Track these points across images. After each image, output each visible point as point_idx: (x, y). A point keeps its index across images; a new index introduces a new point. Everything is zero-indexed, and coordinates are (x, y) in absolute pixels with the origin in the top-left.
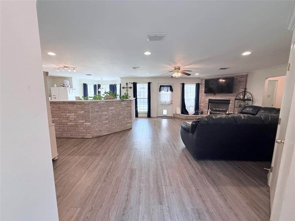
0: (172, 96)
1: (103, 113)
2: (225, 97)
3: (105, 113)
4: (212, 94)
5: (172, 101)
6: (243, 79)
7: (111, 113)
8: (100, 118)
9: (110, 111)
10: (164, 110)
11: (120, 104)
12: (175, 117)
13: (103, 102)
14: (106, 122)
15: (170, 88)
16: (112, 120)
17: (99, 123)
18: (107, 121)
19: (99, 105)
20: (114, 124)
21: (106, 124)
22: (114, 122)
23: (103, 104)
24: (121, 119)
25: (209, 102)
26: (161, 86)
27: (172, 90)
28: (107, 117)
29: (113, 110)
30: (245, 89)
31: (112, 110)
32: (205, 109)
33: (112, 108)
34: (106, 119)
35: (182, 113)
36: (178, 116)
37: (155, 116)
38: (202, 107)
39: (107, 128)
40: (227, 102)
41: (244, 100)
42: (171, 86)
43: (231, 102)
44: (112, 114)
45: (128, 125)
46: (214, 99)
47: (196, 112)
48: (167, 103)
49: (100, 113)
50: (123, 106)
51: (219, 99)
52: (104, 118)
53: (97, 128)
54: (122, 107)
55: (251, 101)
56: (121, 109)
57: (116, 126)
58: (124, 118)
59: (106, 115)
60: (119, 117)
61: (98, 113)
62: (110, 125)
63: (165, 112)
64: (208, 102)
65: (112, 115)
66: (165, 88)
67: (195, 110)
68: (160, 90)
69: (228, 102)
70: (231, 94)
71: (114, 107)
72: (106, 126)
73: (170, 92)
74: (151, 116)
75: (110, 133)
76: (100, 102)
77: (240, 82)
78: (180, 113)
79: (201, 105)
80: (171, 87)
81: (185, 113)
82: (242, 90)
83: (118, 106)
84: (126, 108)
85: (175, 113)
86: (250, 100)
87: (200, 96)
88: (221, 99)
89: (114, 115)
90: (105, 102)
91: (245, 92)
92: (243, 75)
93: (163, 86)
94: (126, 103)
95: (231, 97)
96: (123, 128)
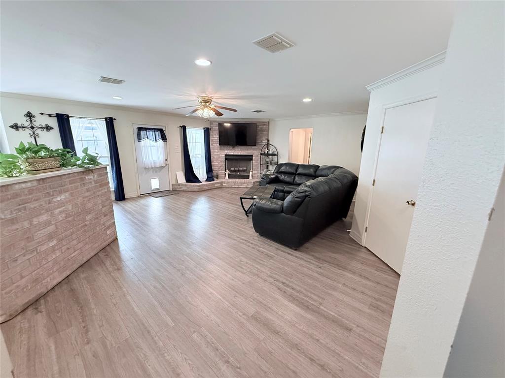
0: (167, 151)
1: (35, 219)
2: (246, 151)
3: (44, 218)
4: (230, 147)
5: (166, 160)
6: (265, 127)
7: (60, 212)
8: (29, 239)
9: (58, 208)
10: (152, 180)
11: (83, 180)
12: (177, 189)
13: (29, 184)
14: (51, 244)
15: (160, 133)
16: (68, 233)
17: (27, 257)
18: (55, 242)
19: (16, 195)
20: (75, 242)
21: (53, 249)
22: (74, 236)
23: (31, 191)
24: (90, 224)
25: (226, 159)
26: (140, 129)
27: (164, 138)
28: (51, 228)
29: (67, 202)
30: (268, 141)
31: (61, 204)
32: (222, 170)
33: (63, 197)
34: (50, 237)
35: (188, 180)
36: (184, 188)
37: (135, 195)
38: (217, 168)
39: (55, 262)
40: (249, 158)
41: (268, 155)
42: (162, 129)
43: (254, 158)
44: (64, 215)
45: (108, 232)
46: (232, 154)
47: (209, 176)
48: (158, 165)
49: (26, 224)
50: (90, 186)
51: (239, 154)
52: (41, 234)
53: (22, 277)
54: (88, 190)
55: (276, 157)
56: (87, 194)
57: (80, 245)
58: (97, 218)
59: (48, 223)
60: (84, 220)
61: (17, 227)
62: (64, 248)
63: (155, 184)
64: (224, 160)
65: (66, 217)
66: (151, 133)
67: (207, 173)
68: (139, 139)
69: (251, 157)
70: (253, 147)
71: (67, 194)
72: (54, 256)
73: (160, 142)
74: (126, 196)
75: (68, 273)
76: (17, 186)
77: (262, 131)
78: (185, 182)
79: (214, 163)
80: (161, 131)
81: (194, 180)
82: (265, 141)
83: (76, 188)
84: (99, 191)
85: (174, 183)
86: (275, 155)
87: (211, 149)
88: (242, 154)
89: (70, 219)
90: (35, 183)
91: (268, 144)
92: (265, 122)
93: (146, 129)
94: (96, 176)
95: (254, 152)
96: (98, 245)
